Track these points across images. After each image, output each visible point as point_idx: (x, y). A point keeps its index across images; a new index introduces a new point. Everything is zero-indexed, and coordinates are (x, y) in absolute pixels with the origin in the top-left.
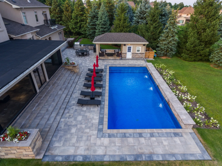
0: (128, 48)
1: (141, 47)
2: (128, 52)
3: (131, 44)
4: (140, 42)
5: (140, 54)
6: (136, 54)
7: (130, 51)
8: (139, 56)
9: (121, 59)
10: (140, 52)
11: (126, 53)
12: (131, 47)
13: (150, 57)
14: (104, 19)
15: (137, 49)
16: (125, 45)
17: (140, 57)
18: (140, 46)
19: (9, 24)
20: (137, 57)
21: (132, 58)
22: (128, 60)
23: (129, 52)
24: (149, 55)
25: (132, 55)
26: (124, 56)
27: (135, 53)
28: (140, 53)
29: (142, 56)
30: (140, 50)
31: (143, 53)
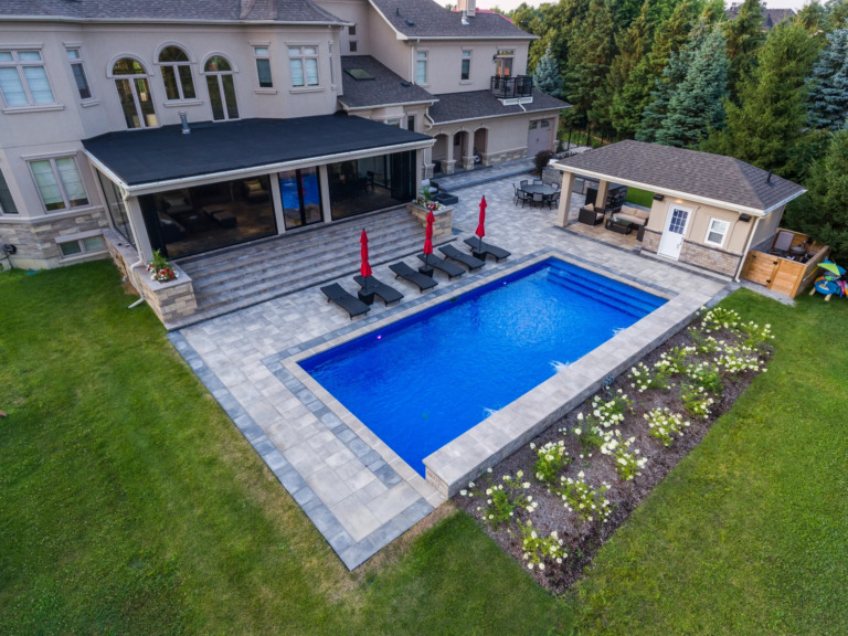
0: (675, 213)
1: (728, 224)
2: (671, 229)
3: (687, 201)
4: (730, 200)
5: (718, 254)
6: (700, 250)
7: (681, 232)
8: (715, 263)
9: (637, 253)
10: (720, 246)
11: (660, 234)
12: (686, 214)
13: (776, 282)
14: (699, 91)
15: (710, 230)
16: (661, 198)
17: (714, 268)
18: (727, 220)
19: (373, 79)
20: (703, 261)
21: (679, 261)
22: (660, 261)
23: (676, 231)
24: (774, 275)
25: (683, 247)
26: (651, 243)
27: (698, 245)
28: (717, 250)
29: (725, 265)
30: (725, 234)
31: (732, 255)
